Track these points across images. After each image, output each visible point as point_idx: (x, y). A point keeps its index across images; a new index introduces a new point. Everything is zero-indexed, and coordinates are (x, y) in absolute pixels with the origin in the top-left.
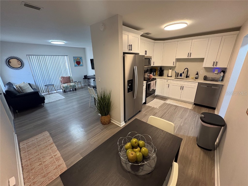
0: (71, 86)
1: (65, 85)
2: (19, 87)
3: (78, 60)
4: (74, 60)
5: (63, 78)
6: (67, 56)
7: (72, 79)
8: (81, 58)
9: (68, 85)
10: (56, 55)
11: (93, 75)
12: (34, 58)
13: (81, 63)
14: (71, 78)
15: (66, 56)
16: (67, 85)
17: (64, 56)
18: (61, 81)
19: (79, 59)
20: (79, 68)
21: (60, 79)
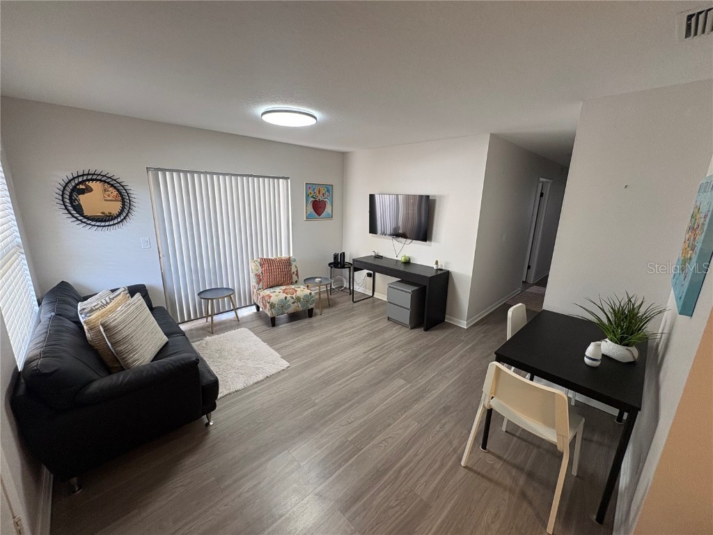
0: (298, 299)
1: (277, 295)
2: (104, 327)
3: (320, 198)
4: (307, 196)
5: (266, 263)
6: (287, 178)
7: (296, 267)
8: (330, 188)
9: (289, 296)
10: (251, 176)
11: (373, 254)
12: (172, 182)
13: (327, 206)
14: (294, 264)
15: (283, 178)
16: (283, 296)
17: (278, 178)
18: (257, 275)
19: (324, 192)
20: (319, 224)
21: (254, 267)
